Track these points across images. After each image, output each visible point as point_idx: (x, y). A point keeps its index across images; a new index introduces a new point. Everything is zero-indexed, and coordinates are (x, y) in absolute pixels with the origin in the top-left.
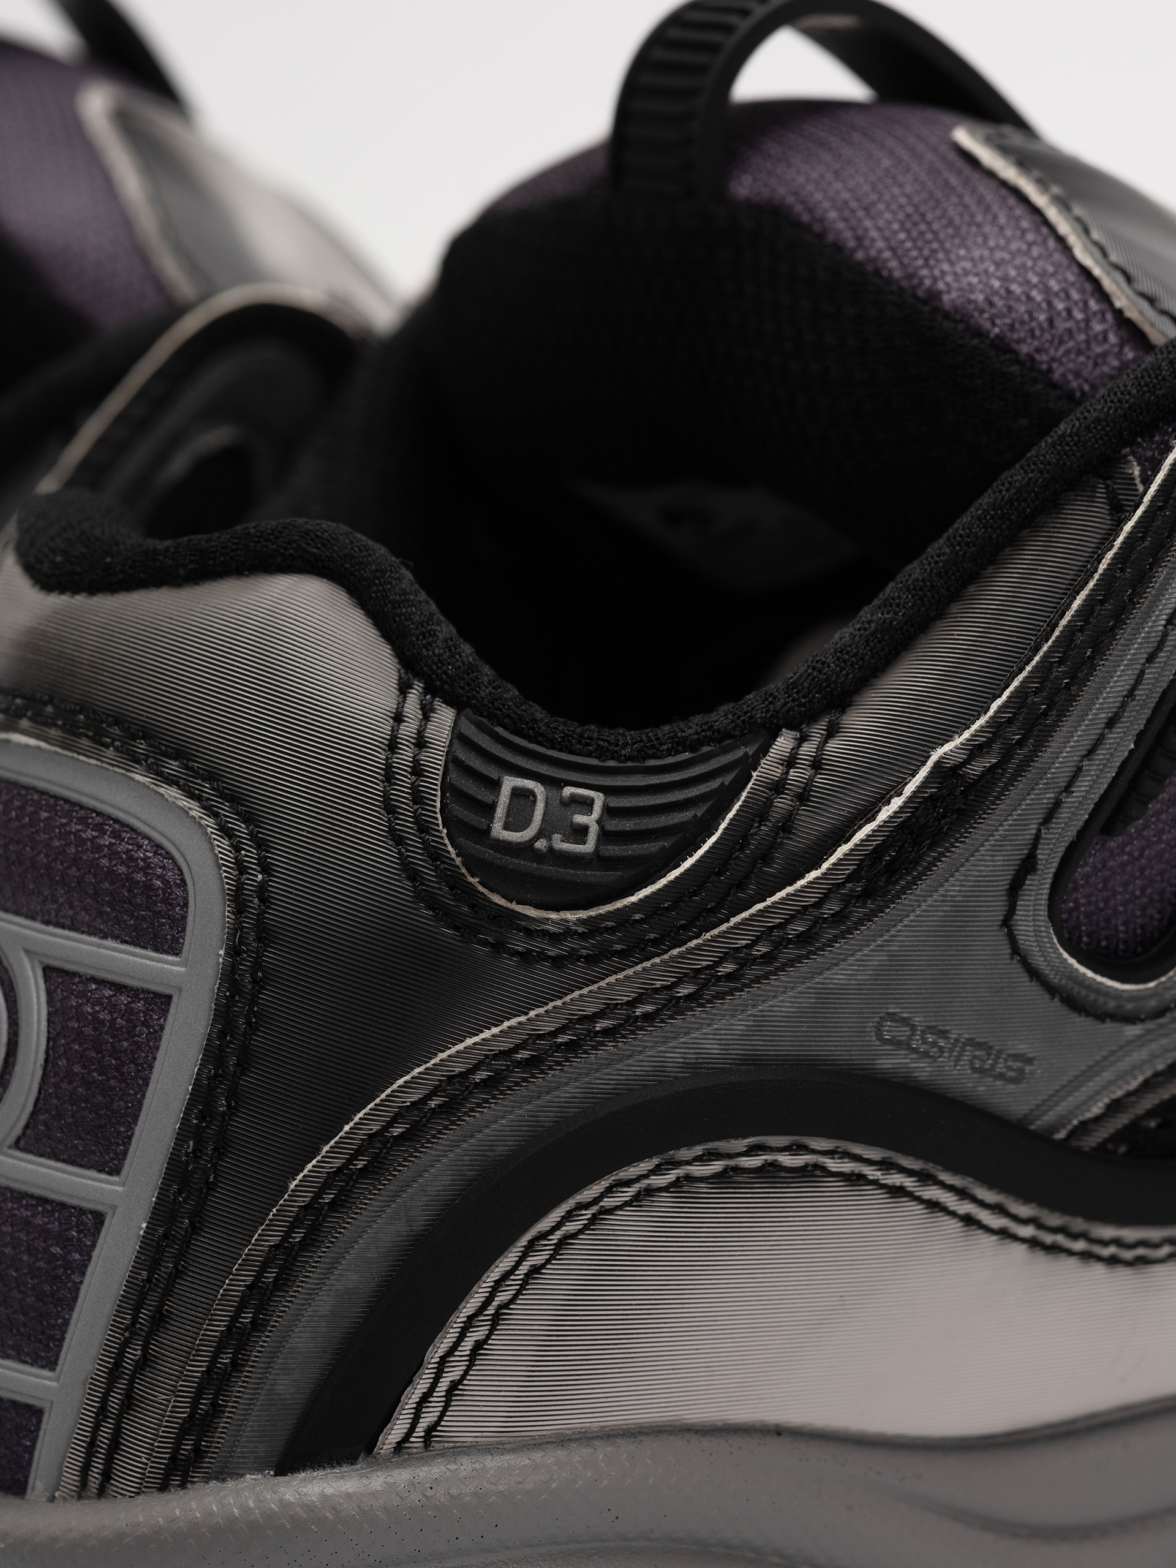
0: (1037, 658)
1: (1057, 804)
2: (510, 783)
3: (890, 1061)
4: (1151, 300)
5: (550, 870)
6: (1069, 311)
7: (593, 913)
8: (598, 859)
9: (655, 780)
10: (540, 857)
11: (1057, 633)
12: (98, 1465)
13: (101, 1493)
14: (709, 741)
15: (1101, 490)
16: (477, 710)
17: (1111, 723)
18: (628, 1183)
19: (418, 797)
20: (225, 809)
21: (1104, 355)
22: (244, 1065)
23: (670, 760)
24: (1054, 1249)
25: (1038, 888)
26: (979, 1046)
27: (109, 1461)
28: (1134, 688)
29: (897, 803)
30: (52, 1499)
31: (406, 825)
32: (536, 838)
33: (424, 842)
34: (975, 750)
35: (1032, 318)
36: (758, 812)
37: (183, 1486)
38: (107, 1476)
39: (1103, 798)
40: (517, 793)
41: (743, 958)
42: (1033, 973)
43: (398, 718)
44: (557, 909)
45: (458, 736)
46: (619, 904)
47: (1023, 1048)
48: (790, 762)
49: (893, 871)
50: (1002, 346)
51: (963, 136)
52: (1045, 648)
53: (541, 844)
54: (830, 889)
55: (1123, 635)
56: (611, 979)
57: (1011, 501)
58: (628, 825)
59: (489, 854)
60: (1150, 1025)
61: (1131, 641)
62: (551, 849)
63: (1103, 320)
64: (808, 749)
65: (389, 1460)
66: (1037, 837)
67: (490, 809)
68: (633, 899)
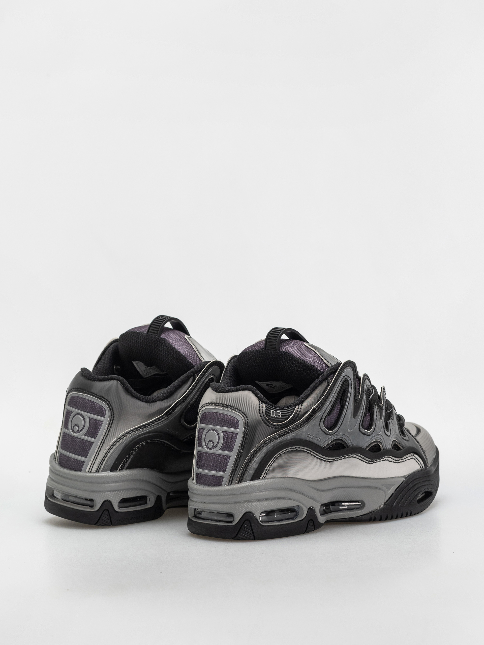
0: (323, 398)
1: (324, 412)
2: (272, 411)
3: (308, 439)
4: (328, 362)
5: (276, 419)
6: (320, 363)
7: (281, 423)
8: (281, 418)
9: (285, 410)
10: (275, 418)
11: (324, 395)
12: (230, 482)
13: (231, 485)
14: (290, 407)
15: (326, 381)
16: (267, 404)
17: (329, 404)
18: (284, 451)
19: (263, 412)
20: (243, 414)
21: (324, 367)
22: (246, 440)
23: (286, 409)
24: (322, 460)
25: (322, 421)
26: (317, 437)
27: (232, 481)
28: (331, 401)
29: (309, 412)
30: (225, 486)
31: (262, 415)
32: (275, 416)
33: (264, 417)
34: (317, 407)
35: (317, 364)
36: (296, 413)
37: (240, 483)
38: (231, 483)
39: (328, 412)
40: (272, 412)
41: (295, 428)
42: (322, 430)
43: (259, 405)
44: (277, 423)
45: (266, 406)
46: (283, 423)
47: (320, 438)
48: (298, 408)
49: (309, 419)
50: (314, 366)
51: (305, 344)
52: (323, 397)
53: (275, 417)
54: (303, 421)
55: (330, 395)
56: (282, 430)
57: (318, 382)
58: (284, 415)
59: (271, 418)
60: (332, 436)
61: (331, 396)
62: (276, 417)
63: (324, 364)
64: (300, 407)
65: (261, 479)
66: (322, 416)
67: (270, 413)
68: (285, 422)
